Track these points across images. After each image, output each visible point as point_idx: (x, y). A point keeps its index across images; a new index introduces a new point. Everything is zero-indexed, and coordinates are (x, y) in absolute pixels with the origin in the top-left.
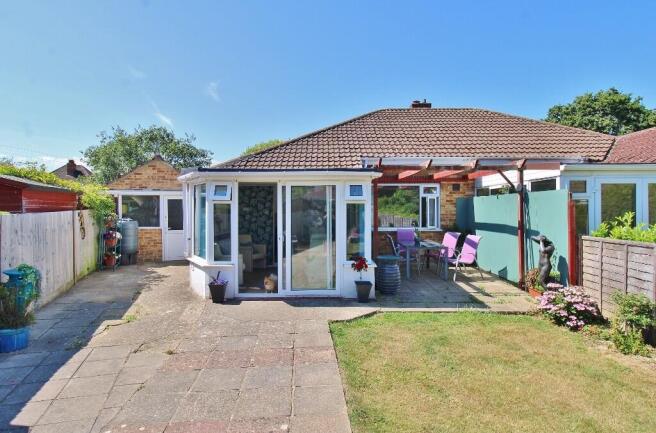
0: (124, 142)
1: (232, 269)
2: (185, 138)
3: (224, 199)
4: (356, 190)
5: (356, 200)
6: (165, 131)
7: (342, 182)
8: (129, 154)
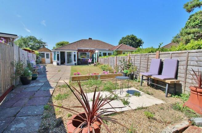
0: (23, 39)
1: (59, 62)
2: (40, 39)
3: (58, 53)
4: (75, 53)
5: (75, 54)
6: (34, 37)
7: (73, 52)
8: (25, 43)
